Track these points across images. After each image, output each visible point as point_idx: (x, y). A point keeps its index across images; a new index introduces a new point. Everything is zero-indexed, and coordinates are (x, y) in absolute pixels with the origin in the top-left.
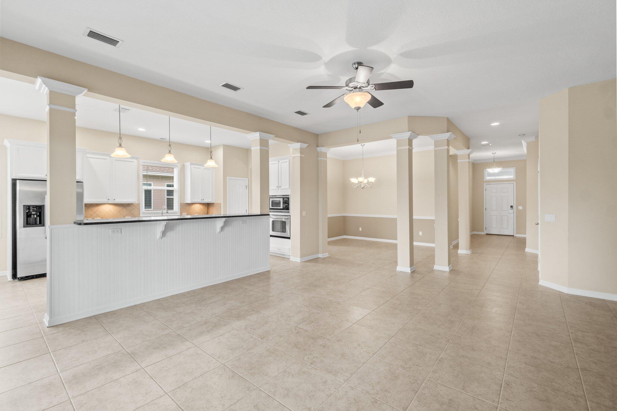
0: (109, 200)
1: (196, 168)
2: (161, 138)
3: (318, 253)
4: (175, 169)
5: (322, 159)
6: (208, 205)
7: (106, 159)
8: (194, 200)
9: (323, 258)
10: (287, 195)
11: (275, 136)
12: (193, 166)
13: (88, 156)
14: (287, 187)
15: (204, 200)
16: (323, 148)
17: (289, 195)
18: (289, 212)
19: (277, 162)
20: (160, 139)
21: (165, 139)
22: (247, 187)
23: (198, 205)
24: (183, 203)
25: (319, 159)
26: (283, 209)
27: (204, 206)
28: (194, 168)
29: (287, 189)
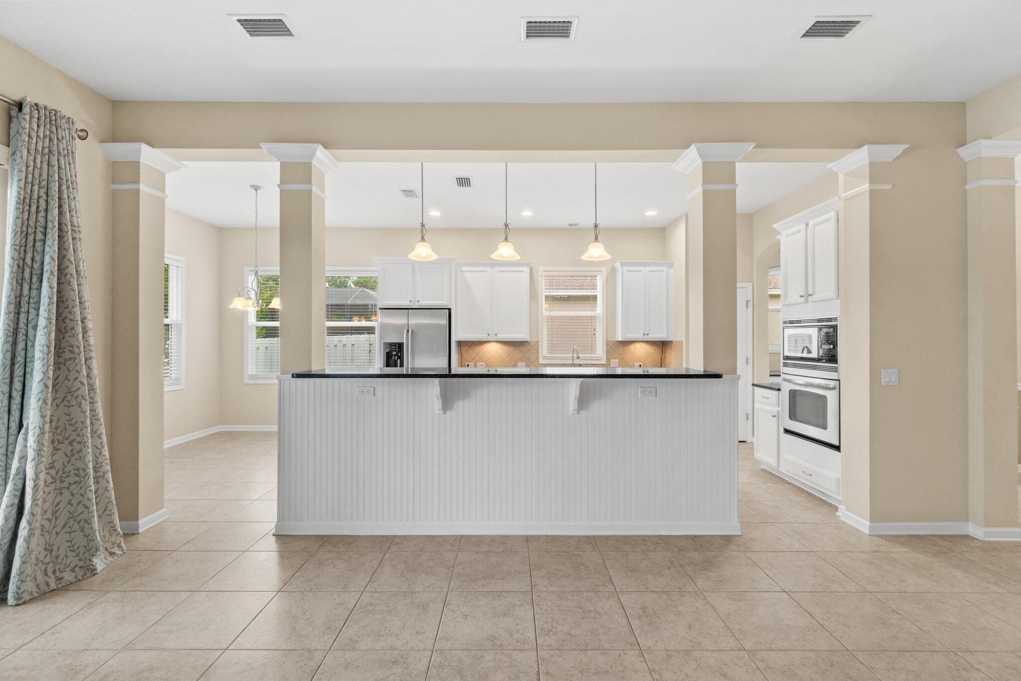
0: (489, 335)
1: (630, 271)
2: (571, 223)
3: (965, 517)
4: (598, 278)
5: (984, 182)
6: (663, 345)
7: (485, 271)
8: (628, 335)
9: (989, 542)
10: (830, 320)
11: (754, 144)
12: (626, 268)
13: (464, 269)
14: (832, 293)
15: (648, 334)
16: (984, 142)
17: (836, 319)
18: (835, 370)
19: (803, 226)
20: (571, 227)
21: (576, 224)
22: (750, 304)
23: (643, 345)
24: (612, 341)
25: (967, 187)
26: (819, 360)
27: (655, 347)
28: (628, 271)
29: (830, 300)
